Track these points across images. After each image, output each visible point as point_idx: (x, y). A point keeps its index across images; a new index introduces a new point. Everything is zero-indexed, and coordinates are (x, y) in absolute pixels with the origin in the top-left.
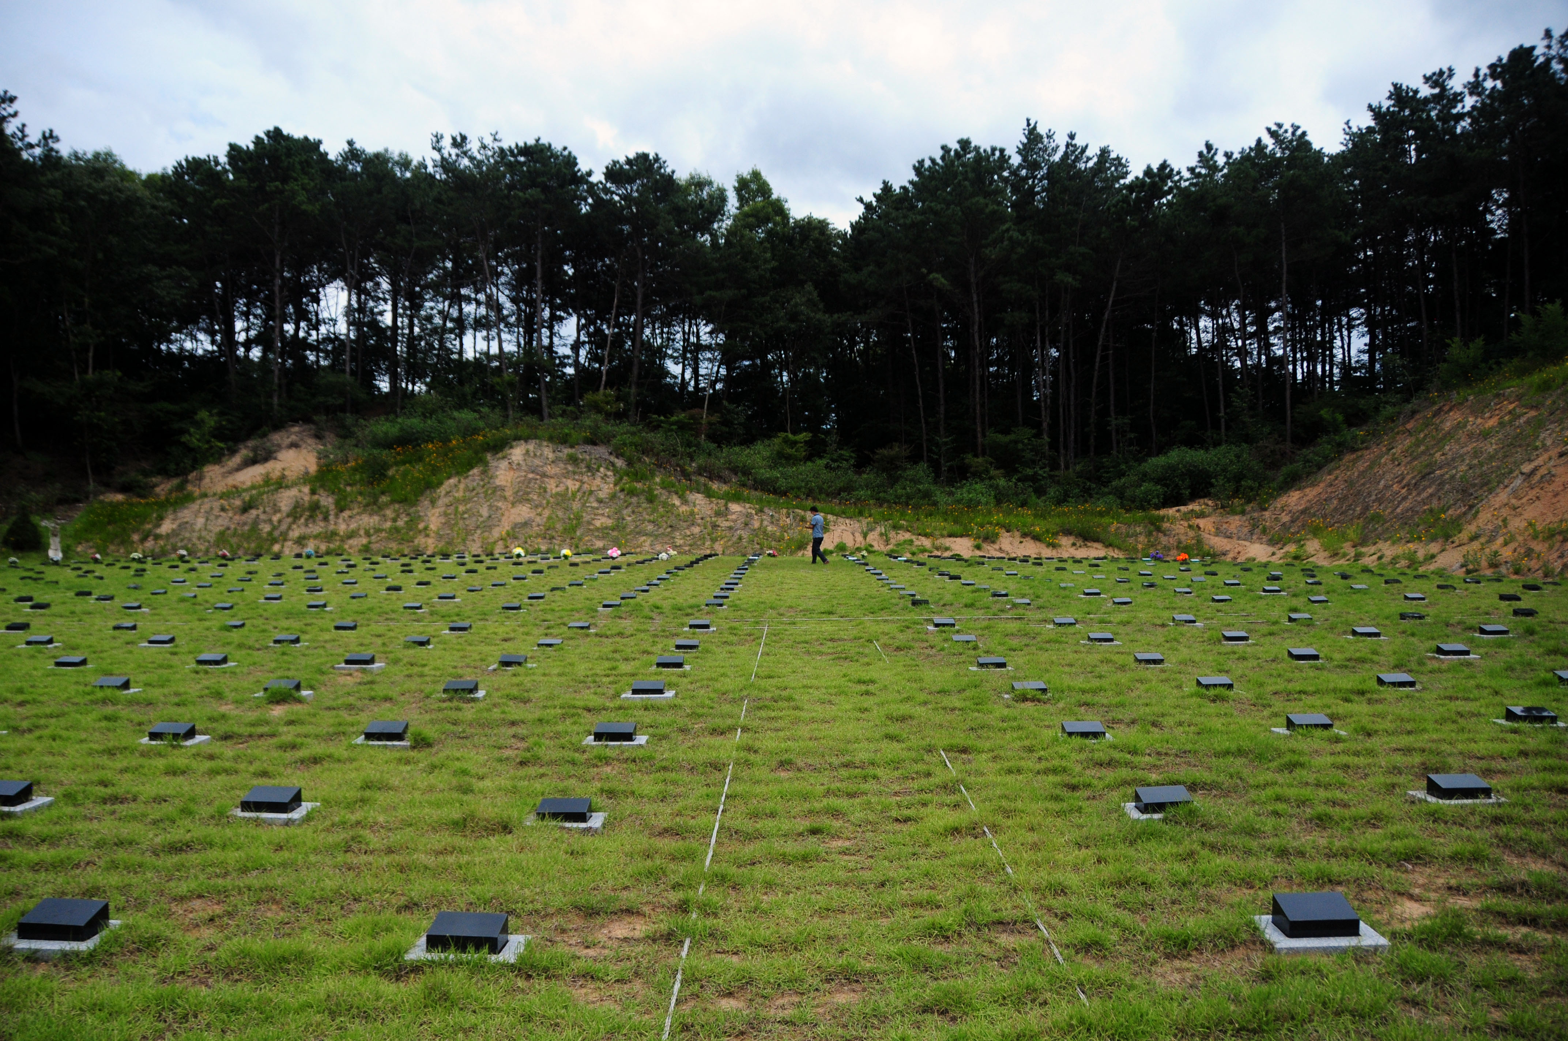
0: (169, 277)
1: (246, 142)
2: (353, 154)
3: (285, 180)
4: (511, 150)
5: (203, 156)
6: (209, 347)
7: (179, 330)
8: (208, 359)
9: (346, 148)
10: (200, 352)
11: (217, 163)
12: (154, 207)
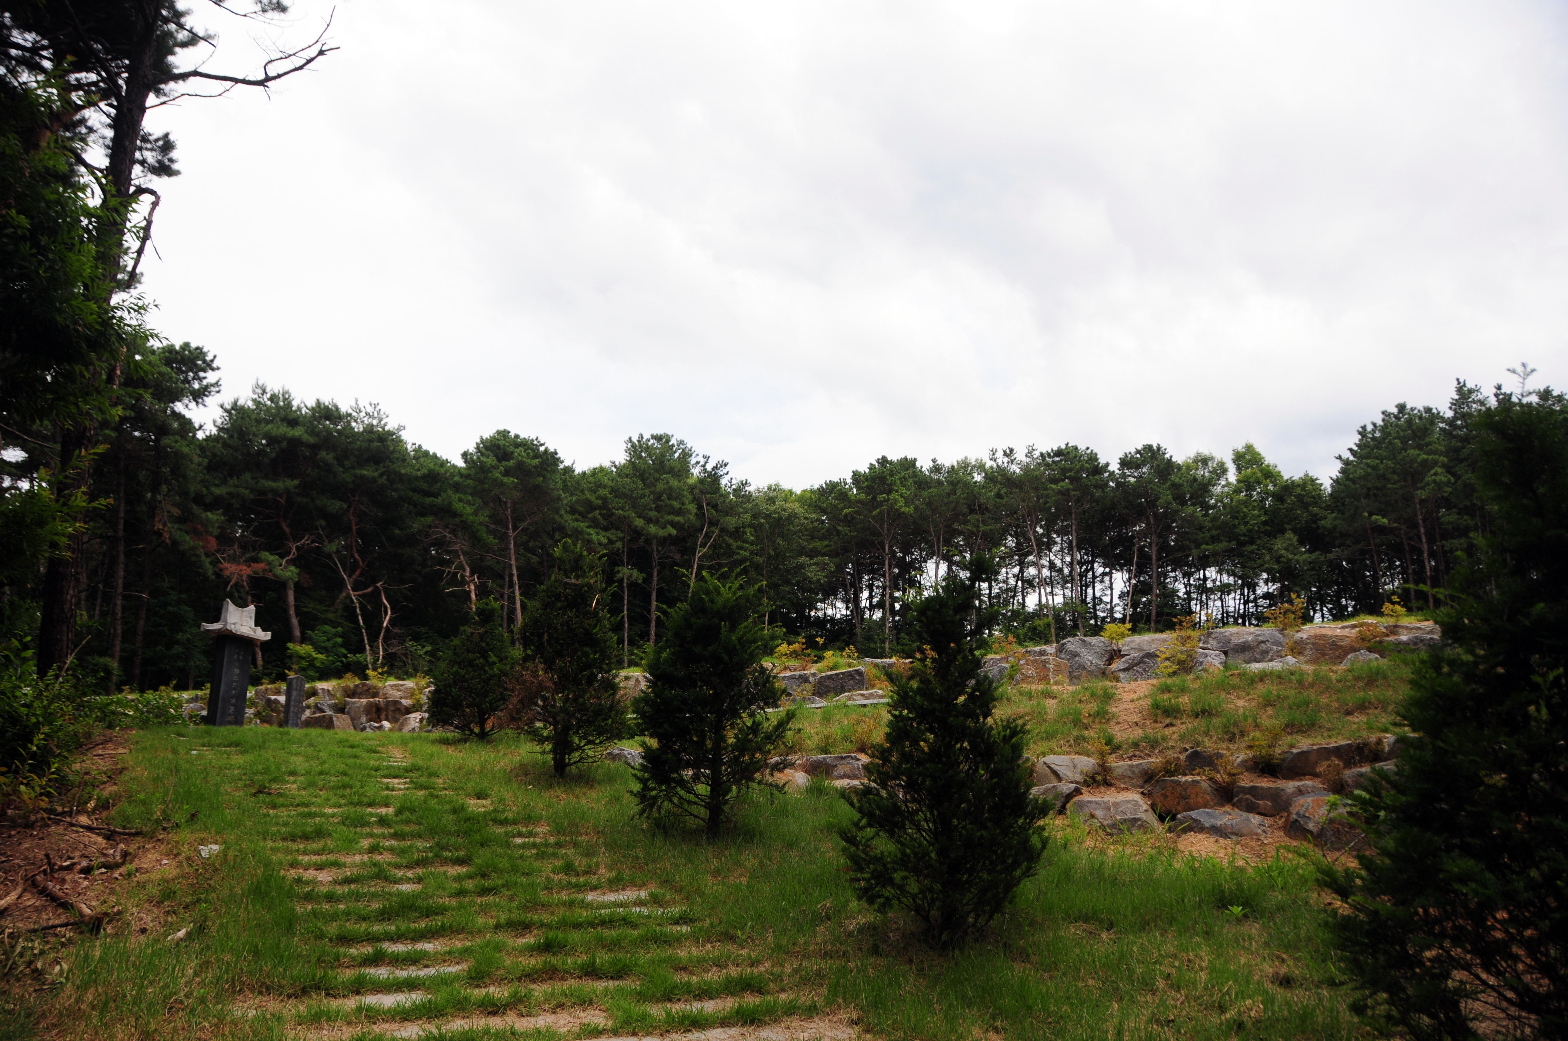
0: (815, 564)
1: (864, 468)
2: (937, 469)
3: (889, 492)
4: (1049, 454)
5: (836, 480)
6: (844, 612)
7: (823, 601)
8: (845, 620)
9: (932, 464)
10: (838, 616)
11: (846, 484)
12: (806, 518)
